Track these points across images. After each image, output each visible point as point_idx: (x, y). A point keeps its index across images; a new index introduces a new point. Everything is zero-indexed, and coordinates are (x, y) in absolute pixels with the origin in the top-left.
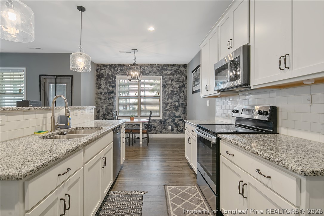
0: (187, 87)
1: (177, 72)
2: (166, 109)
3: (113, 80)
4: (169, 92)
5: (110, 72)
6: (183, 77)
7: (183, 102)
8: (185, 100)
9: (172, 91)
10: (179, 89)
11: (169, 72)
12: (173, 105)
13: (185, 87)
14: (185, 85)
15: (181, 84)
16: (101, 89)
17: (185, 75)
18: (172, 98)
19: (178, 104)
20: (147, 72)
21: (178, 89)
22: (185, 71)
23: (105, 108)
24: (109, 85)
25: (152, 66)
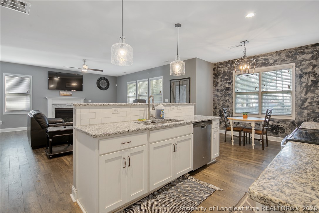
2: (303, 106)
3: (229, 77)
4: (307, 84)
5: (226, 69)
9: (313, 81)
11: (309, 56)
12: (316, 101)
16: (218, 87)
18: (313, 92)
20: (271, 62)
23: (221, 105)
24: (225, 82)
25: (279, 53)
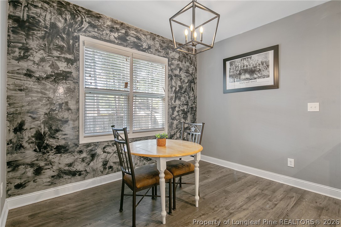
0: (196, 83)
1: (186, 57)
2: (173, 116)
4: (176, 88)
6: (193, 67)
7: (193, 106)
8: (195, 102)
9: (180, 87)
10: (189, 85)
11: (177, 56)
12: (181, 110)
13: (195, 83)
14: (195, 80)
15: (190, 78)
16: (30, 63)
17: (195, 64)
18: (180, 99)
19: (187, 108)
20: (145, 45)
21: (187, 84)
22: (194, 59)
23: (42, 118)
24: (56, 53)
